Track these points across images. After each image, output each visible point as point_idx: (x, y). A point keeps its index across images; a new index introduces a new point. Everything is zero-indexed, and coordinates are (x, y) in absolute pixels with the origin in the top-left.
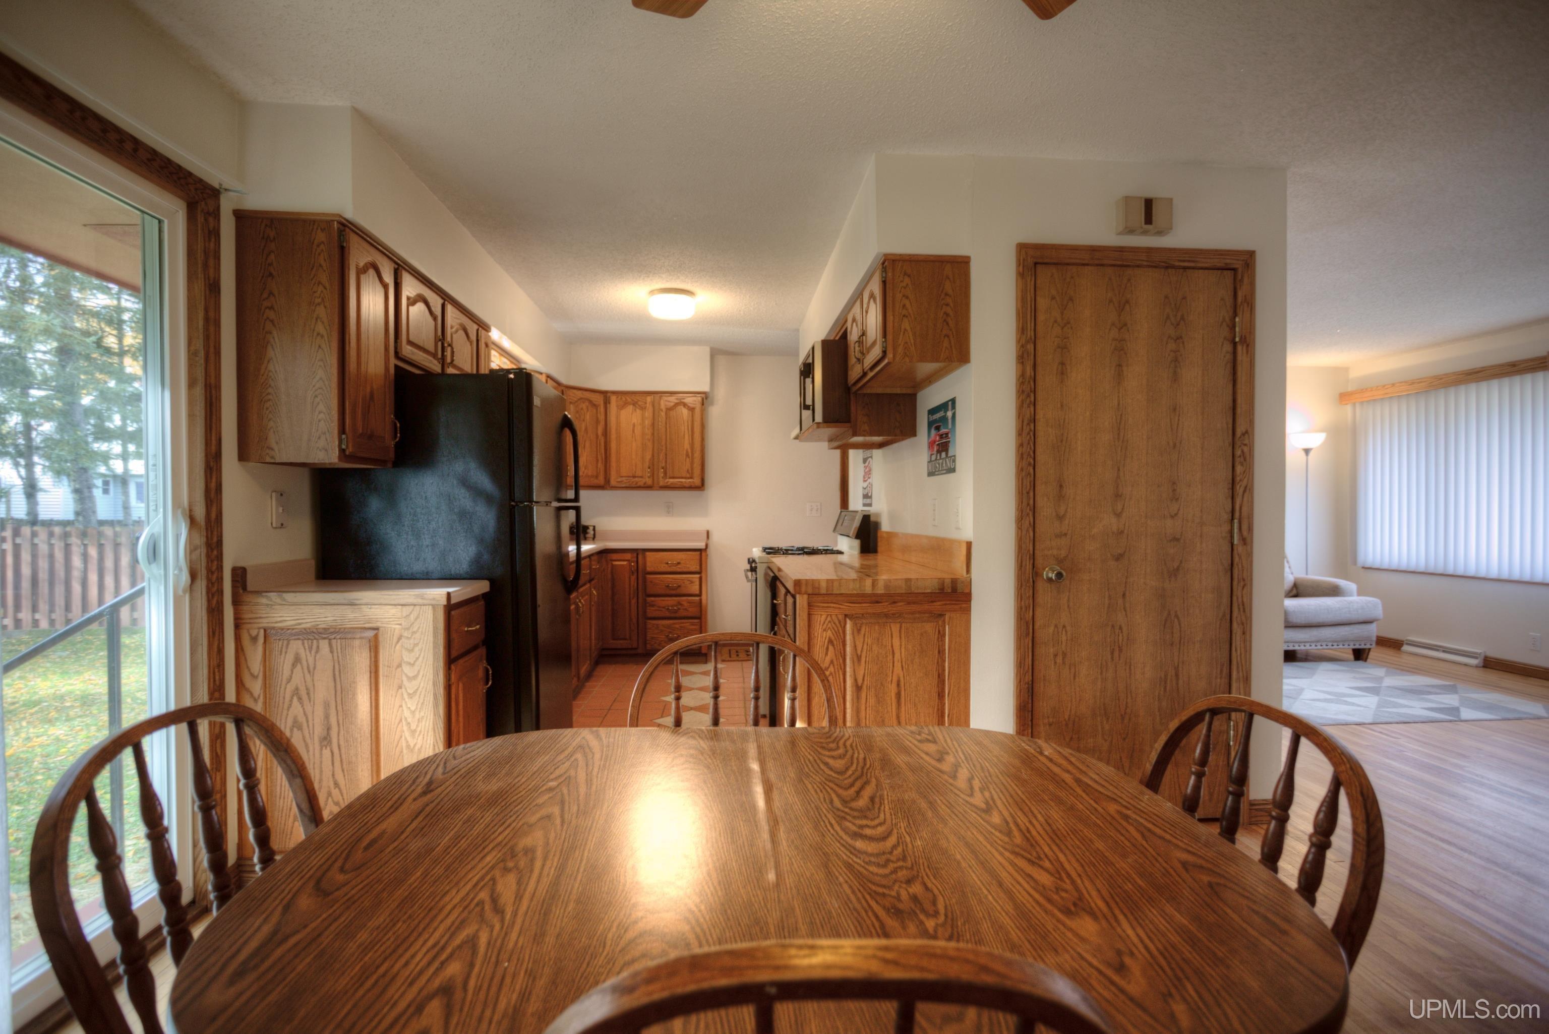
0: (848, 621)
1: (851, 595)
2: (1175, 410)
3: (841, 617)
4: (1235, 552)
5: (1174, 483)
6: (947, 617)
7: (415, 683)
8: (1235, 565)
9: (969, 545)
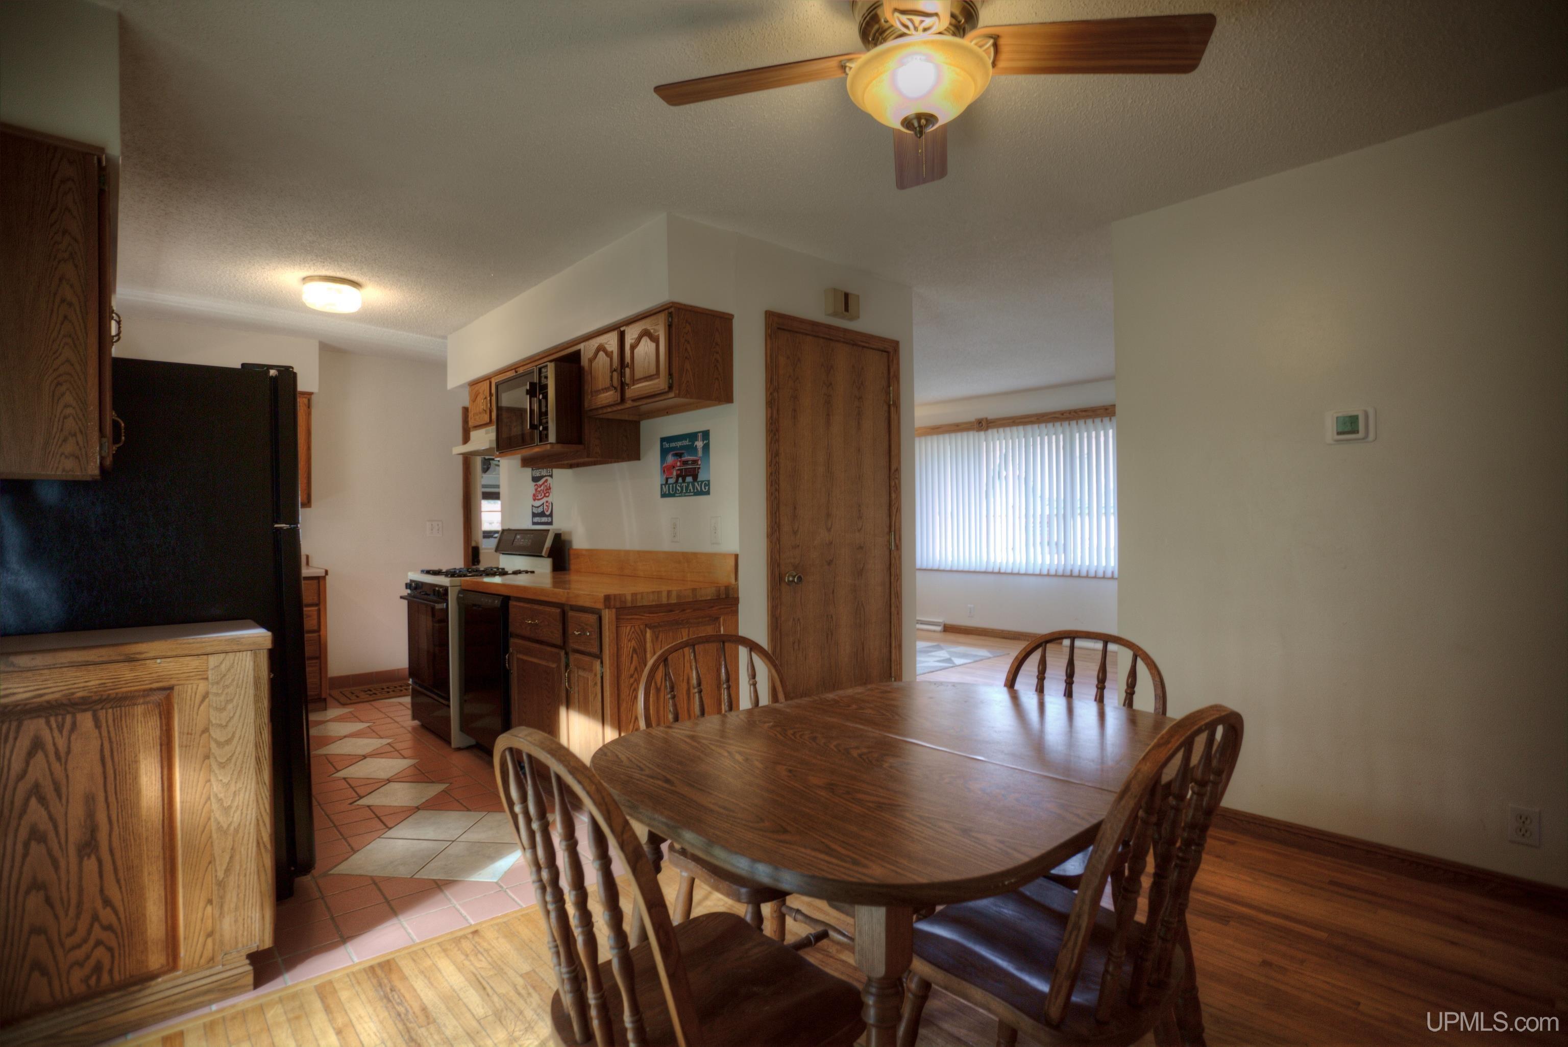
0: (648, 630)
1: (651, 606)
2: (859, 450)
3: (642, 627)
4: (892, 555)
5: (860, 506)
6: (722, 620)
7: (228, 749)
8: (892, 565)
9: (736, 557)
